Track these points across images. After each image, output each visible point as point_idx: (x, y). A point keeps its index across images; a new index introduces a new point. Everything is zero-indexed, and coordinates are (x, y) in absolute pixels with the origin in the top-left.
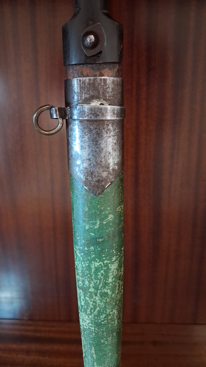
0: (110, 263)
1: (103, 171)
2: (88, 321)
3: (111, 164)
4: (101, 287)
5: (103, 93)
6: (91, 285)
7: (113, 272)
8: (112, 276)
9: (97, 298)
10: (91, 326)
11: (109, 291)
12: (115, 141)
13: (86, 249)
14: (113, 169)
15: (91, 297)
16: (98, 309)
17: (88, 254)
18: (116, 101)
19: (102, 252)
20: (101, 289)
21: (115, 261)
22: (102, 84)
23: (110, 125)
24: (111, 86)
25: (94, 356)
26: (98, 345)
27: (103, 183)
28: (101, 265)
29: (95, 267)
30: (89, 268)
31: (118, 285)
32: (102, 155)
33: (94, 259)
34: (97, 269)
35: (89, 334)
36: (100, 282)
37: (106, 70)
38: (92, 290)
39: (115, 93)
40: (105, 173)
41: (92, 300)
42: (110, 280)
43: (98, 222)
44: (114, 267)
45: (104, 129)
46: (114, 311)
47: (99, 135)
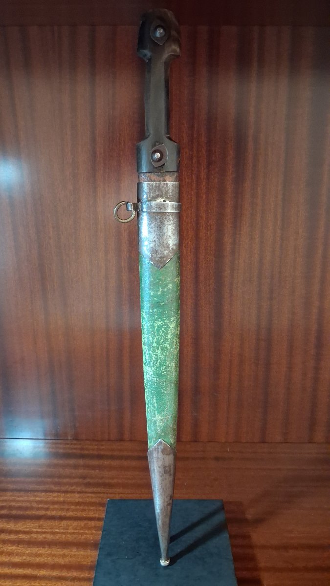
0: (169, 323)
1: (165, 250)
2: (151, 373)
3: (171, 245)
4: (162, 342)
5: (166, 193)
6: (154, 341)
7: (171, 330)
8: (171, 334)
9: (159, 352)
10: (153, 377)
11: (168, 346)
12: (174, 228)
13: (151, 311)
14: (172, 249)
15: (154, 351)
16: (159, 361)
17: (152, 315)
18: (174, 199)
19: (162, 313)
20: (162, 344)
21: (173, 321)
22: (165, 187)
23: (170, 216)
24: (171, 188)
25: (156, 405)
26: (159, 395)
27: (165, 259)
28: (162, 323)
29: (158, 326)
30: (153, 326)
31: (175, 342)
32: (165, 238)
33: (157, 319)
34: (159, 327)
35: (151, 385)
36: (161, 338)
37: (168, 177)
38: (155, 345)
39: (174, 193)
40: (166, 251)
41: (155, 353)
42: (169, 337)
43: (161, 290)
44: (172, 326)
45: (166, 219)
46: (172, 364)
47: (162, 223)
